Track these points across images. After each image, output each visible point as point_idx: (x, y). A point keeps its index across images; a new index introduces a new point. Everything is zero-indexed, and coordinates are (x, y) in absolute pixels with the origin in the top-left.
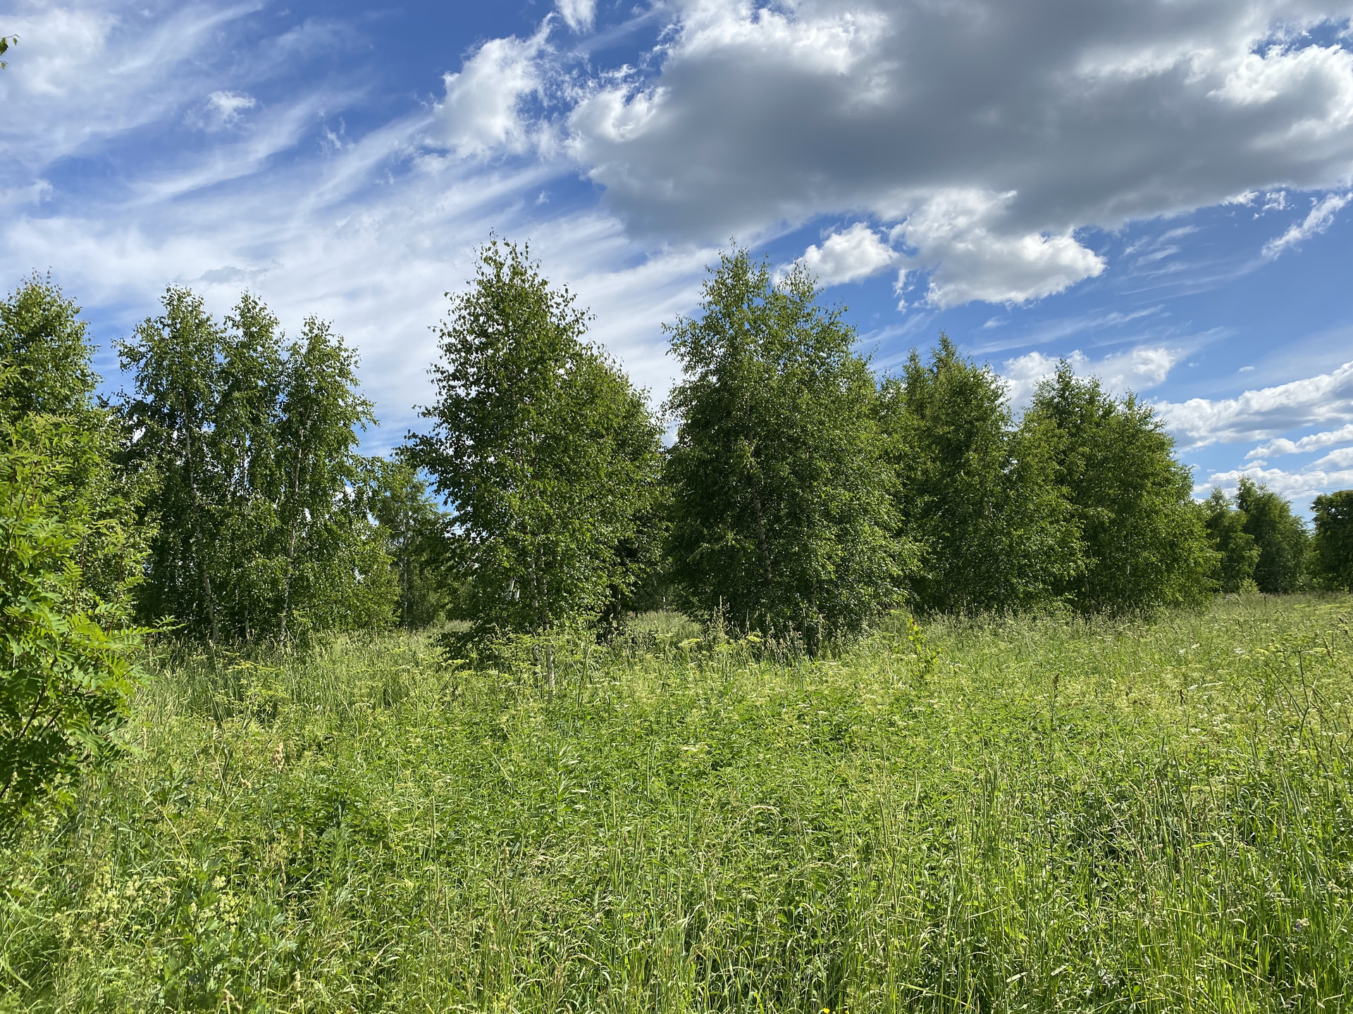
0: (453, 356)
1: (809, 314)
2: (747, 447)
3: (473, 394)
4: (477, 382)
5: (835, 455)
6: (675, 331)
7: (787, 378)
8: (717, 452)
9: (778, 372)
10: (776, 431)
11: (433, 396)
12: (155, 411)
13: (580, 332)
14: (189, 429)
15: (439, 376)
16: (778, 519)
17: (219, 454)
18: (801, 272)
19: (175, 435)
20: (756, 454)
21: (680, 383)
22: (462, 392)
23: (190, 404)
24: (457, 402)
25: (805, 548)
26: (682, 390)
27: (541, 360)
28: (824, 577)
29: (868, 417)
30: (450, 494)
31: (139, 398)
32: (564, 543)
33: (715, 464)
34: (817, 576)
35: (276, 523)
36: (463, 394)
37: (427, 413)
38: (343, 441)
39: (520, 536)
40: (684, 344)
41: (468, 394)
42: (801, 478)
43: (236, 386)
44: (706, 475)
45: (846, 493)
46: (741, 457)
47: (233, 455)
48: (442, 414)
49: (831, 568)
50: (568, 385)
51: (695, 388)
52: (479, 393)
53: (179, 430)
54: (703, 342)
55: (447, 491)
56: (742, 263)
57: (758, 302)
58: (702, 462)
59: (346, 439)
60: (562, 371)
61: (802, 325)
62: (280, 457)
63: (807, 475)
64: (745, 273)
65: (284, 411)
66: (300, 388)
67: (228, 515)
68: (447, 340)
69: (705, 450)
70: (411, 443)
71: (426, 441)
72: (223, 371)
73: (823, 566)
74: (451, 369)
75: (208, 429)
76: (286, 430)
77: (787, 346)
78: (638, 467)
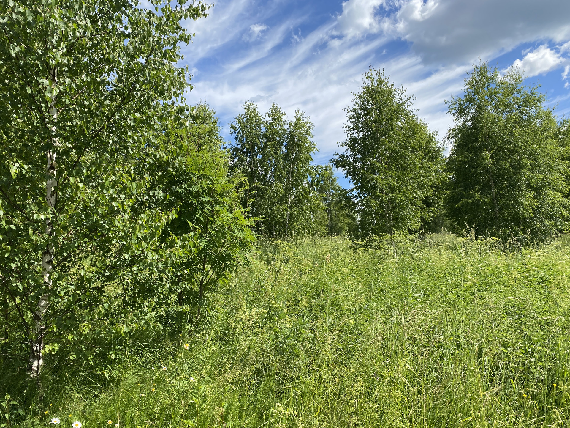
0: (353, 120)
1: (520, 90)
2: (487, 154)
3: (361, 136)
4: (362, 131)
5: (533, 156)
6: (451, 103)
7: (508, 121)
8: (471, 157)
9: (503, 118)
10: (501, 147)
11: (345, 138)
12: (241, 150)
13: (408, 106)
14: (253, 158)
15: (347, 129)
16: (502, 189)
17: (263, 166)
18: (514, 70)
19: (248, 159)
20: (491, 157)
21: (452, 127)
22: (356, 135)
23: (253, 147)
24: (354, 140)
25: (517, 201)
26: (454, 130)
27: (391, 119)
28: (527, 216)
29: (552, 138)
30: (352, 178)
31: (236, 146)
32: (400, 197)
33: (470, 163)
34: (523, 215)
35: (283, 192)
36: (357, 136)
37: (343, 145)
38: (307, 160)
39: (381, 195)
40: (455, 109)
41: (359, 136)
42: (514, 168)
43: (269, 139)
44: (465, 168)
45: (540, 175)
46: (484, 159)
47: (268, 167)
48: (348, 145)
49: (530, 210)
50: (402, 128)
51: (460, 129)
52: (364, 135)
53: (250, 158)
54: (464, 107)
55: (350, 177)
56: (484, 68)
57: (492, 86)
58: (464, 163)
59: (308, 159)
60: (400, 123)
61: (516, 95)
62: (284, 167)
63: (518, 168)
64: (486, 73)
65: (286, 149)
66: (292, 139)
67: (266, 189)
68: (350, 114)
69: (465, 156)
70: (335, 157)
71: (342, 156)
72: (264, 134)
73: (527, 210)
74: (352, 125)
75: (259, 157)
76: (287, 156)
77: (507, 106)
78: (434, 165)
